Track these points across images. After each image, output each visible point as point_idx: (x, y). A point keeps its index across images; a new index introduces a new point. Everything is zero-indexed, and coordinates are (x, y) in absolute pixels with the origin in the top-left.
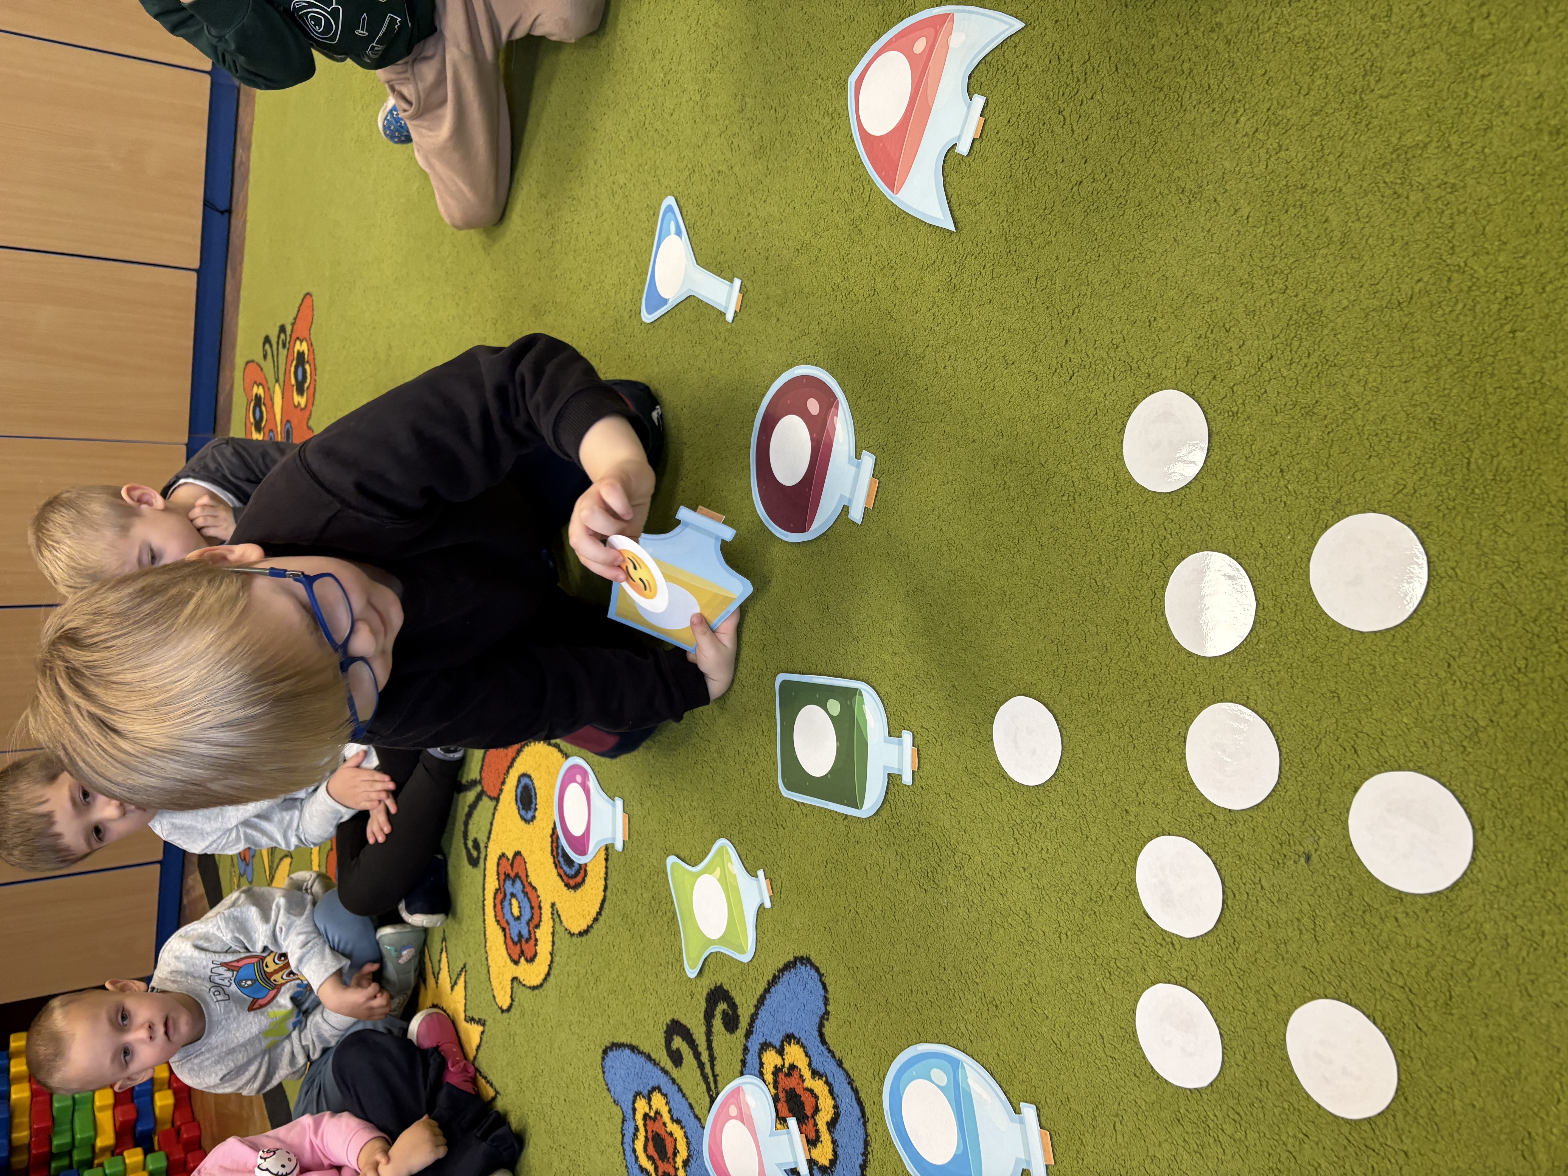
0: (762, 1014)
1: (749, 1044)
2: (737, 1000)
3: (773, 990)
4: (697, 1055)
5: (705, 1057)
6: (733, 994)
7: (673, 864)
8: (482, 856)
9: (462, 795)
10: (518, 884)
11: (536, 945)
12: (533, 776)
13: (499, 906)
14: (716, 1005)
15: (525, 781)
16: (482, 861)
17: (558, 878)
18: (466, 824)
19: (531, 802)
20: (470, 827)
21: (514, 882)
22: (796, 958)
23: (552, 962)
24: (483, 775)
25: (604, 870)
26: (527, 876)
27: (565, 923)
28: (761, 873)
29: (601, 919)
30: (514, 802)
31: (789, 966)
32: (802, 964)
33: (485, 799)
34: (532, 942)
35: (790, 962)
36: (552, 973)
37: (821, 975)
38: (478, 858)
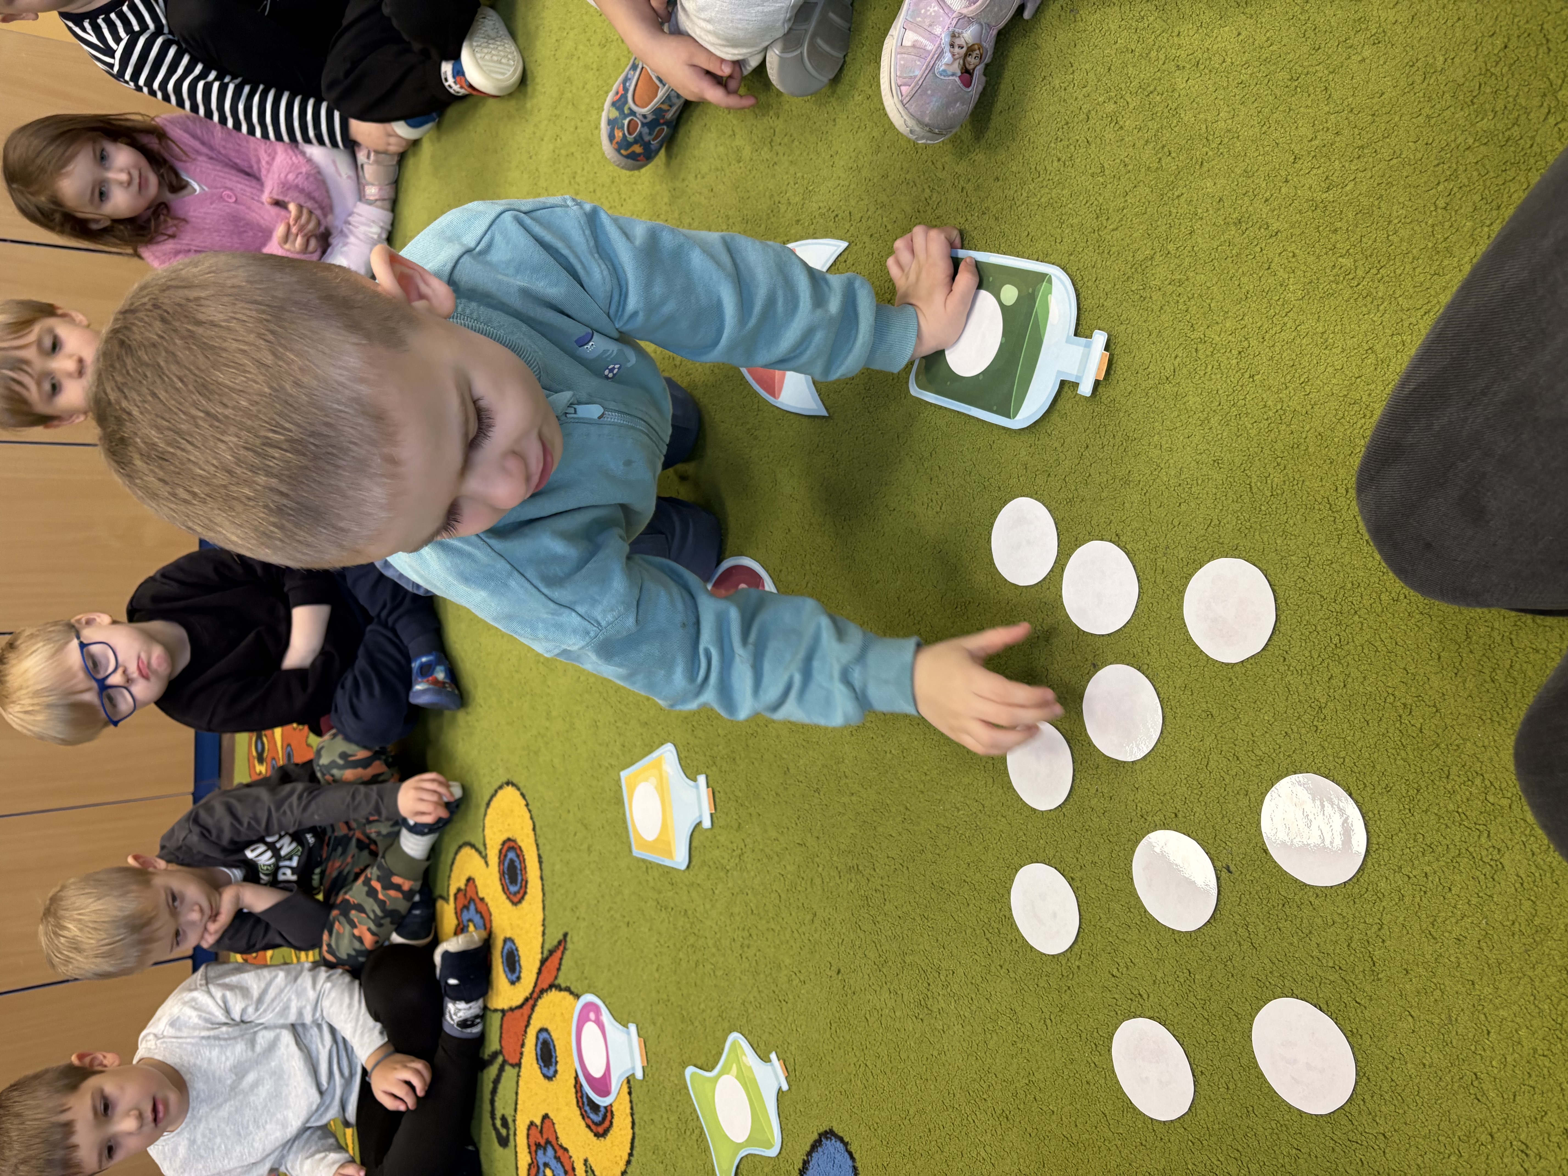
7: (693, 1075)
8: (512, 1133)
9: (485, 1071)
10: (550, 1152)
12: (550, 1028)
15: (544, 1035)
16: (511, 1138)
17: (587, 1130)
18: (492, 1102)
19: (551, 1056)
20: (497, 1104)
21: (545, 1149)
22: (820, 1135)
24: (503, 1043)
25: (629, 1105)
26: (557, 1138)
28: (773, 1056)
29: (633, 1159)
30: (535, 1062)
31: (816, 1146)
32: (827, 1138)
33: (508, 1068)
35: (816, 1141)
37: (846, 1144)
38: (508, 1135)
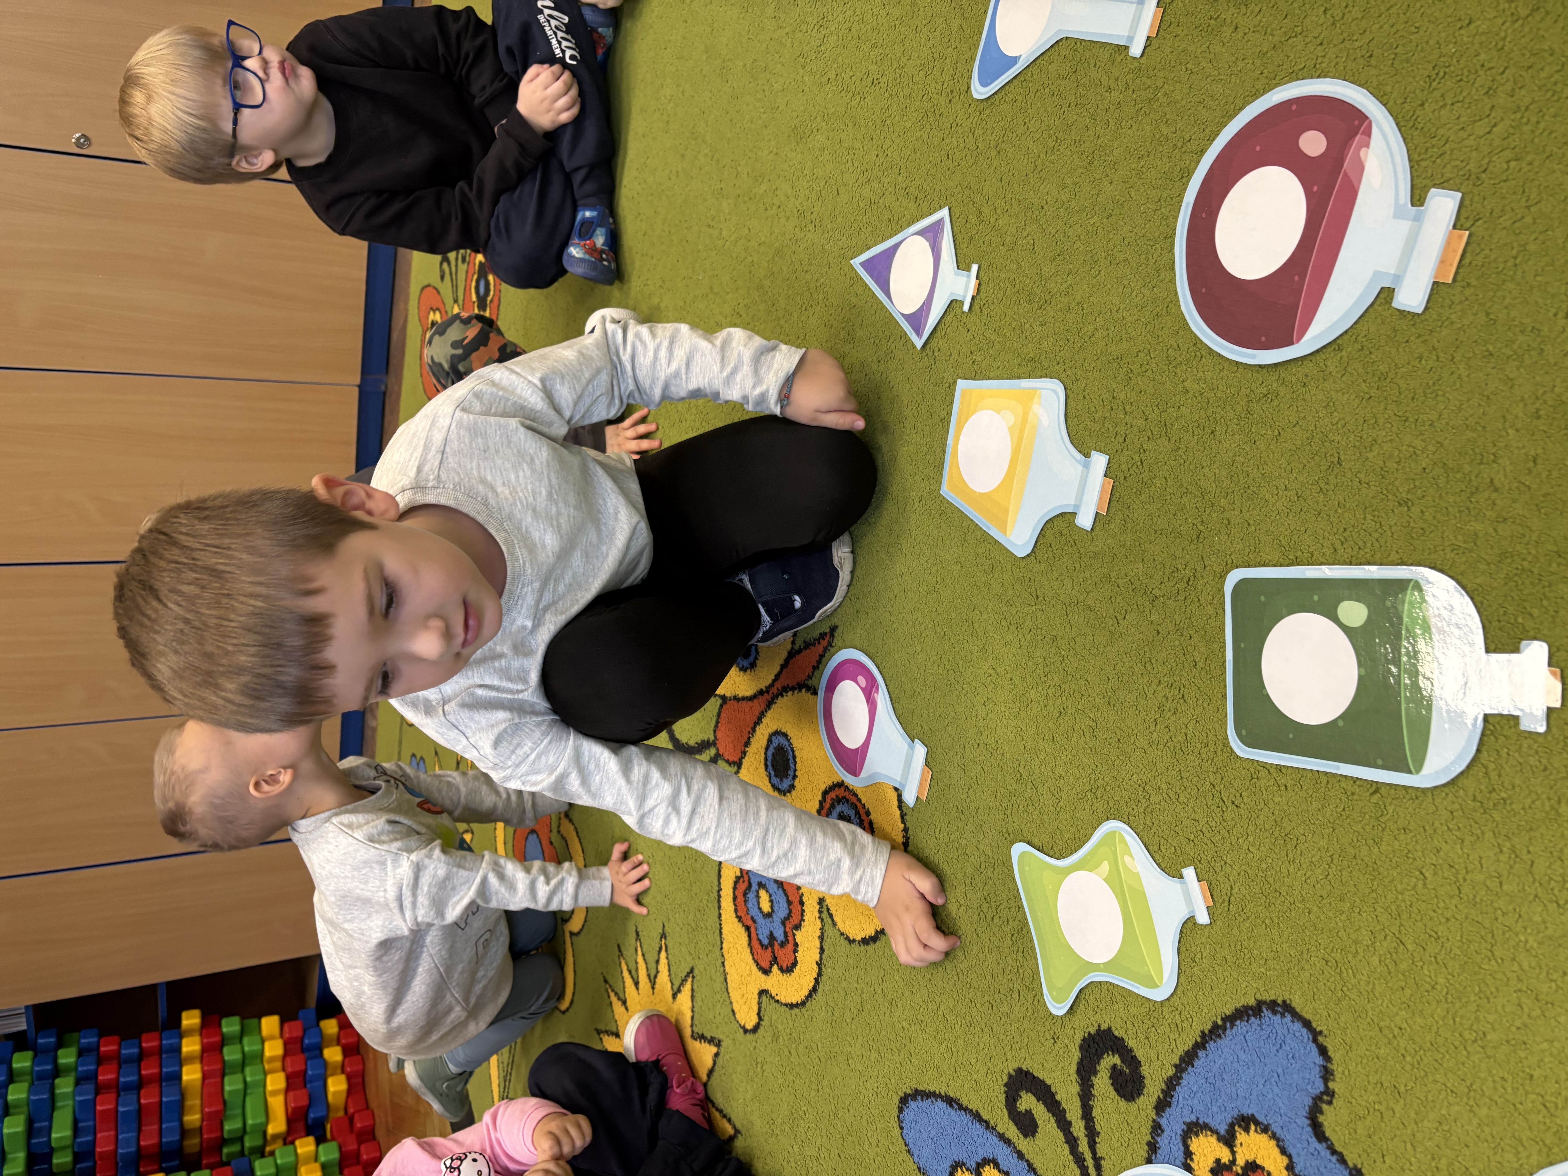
0: (1189, 1078)
1: (1163, 1122)
2: (1140, 1054)
3: (1211, 1045)
4: (1064, 1125)
5: (1079, 1129)
6: (1132, 1043)
7: (1024, 854)
11: (795, 951)
12: (790, 734)
13: (740, 898)
14: (1100, 1057)
15: (778, 741)
19: (787, 767)
22: (1260, 1002)
23: (820, 974)
24: (719, 734)
27: (840, 925)
28: (1189, 873)
30: (762, 768)
31: (1246, 1013)
32: (1274, 1012)
34: (790, 947)
35: (1247, 1007)
36: (820, 989)
37: (1314, 1032)
